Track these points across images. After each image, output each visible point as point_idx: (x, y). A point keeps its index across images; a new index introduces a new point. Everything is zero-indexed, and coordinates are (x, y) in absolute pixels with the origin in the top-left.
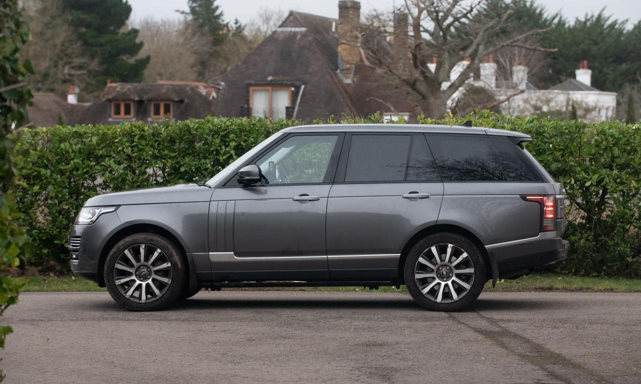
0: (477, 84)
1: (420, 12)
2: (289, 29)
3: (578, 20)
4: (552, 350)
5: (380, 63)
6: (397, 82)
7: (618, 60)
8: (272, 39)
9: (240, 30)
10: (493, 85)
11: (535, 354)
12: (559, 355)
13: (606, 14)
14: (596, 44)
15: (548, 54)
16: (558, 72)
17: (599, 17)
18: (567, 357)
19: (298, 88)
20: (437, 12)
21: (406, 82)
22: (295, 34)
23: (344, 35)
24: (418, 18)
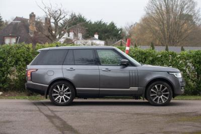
1: (51, 17)
3: (95, 22)
7: (106, 33)
8: (11, 24)
10: (73, 38)
13: (102, 21)
15: (87, 30)
16: (90, 35)
19: (18, 38)
20: (55, 17)
21: (47, 36)
22: (17, 23)
23: (31, 23)
24: (50, 19)
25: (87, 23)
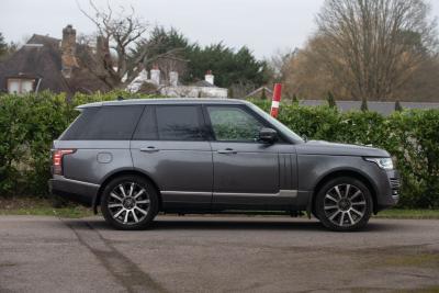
0: (149, 81)
1: (109, 35)
2: (32, 45)
3: (207, 48)
5: (85, 66)
6: (94, 77)
7: (230, 70)
8: (23, 50)
10: (158, 81)
13: (222, 45)
14: (217, 60)
17: (219, 46)
19: (37, 80)
20: (119, 36)
21: (100, 77)
22: (36, 48)
23: (65, 49)
25: (190, 48)
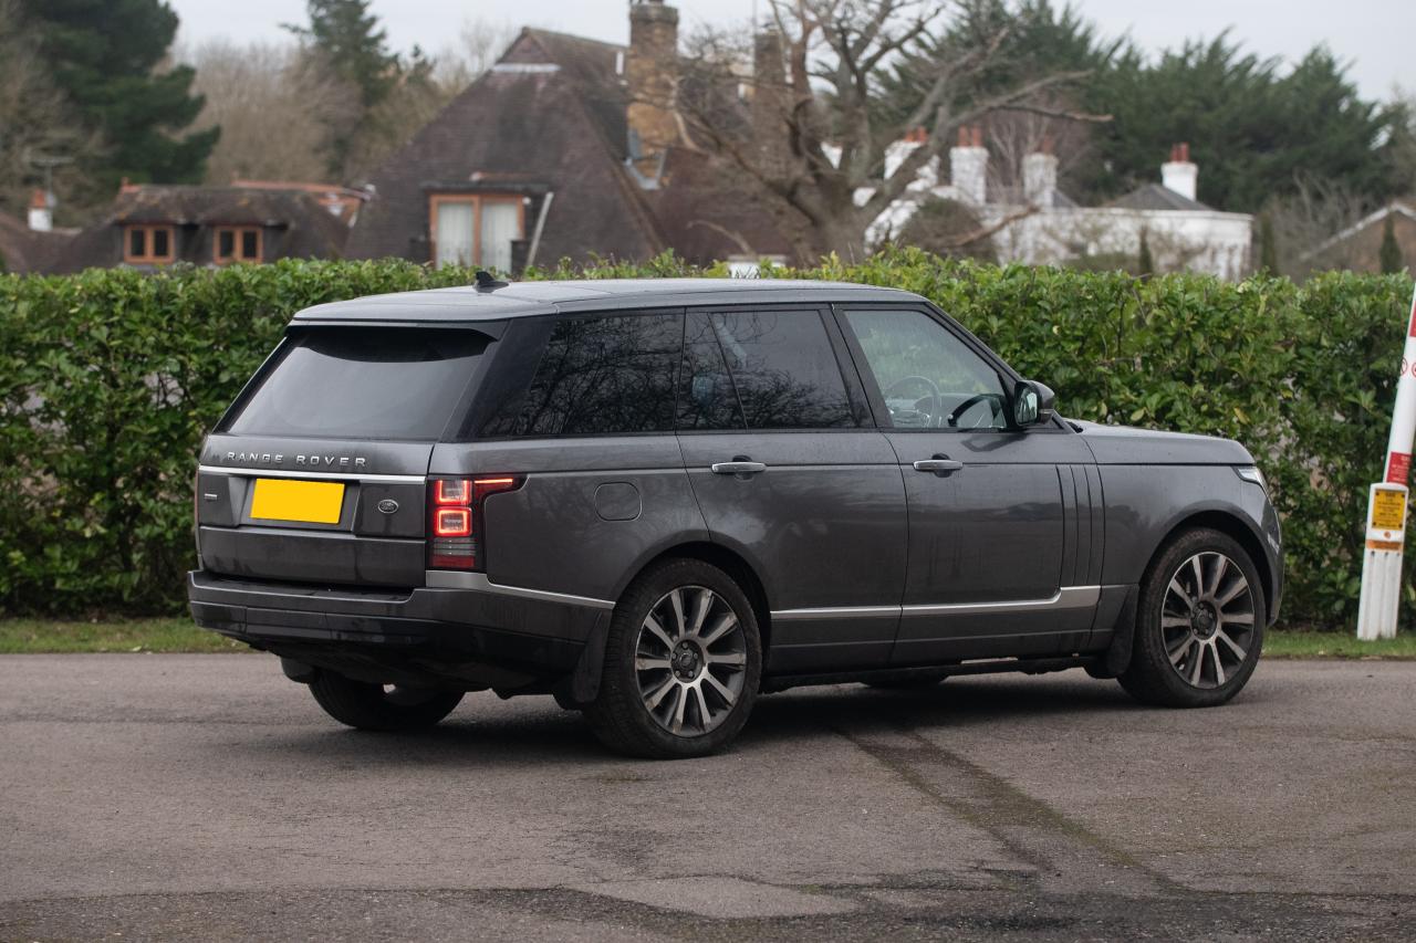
0: (943, 193)
1: (807, 31)
2: (518, 68)
3: (1167, 57)
4: (1026, 792)
5: (719, 146)
6: (755, 186)
7: (1261, 143)
8: (482, 87)
9: (423, 68)
10: (980, 196)
11: (986, 802)
12: (1038, 803)
13: (1229, 43)
14: (1209, 107)
15: (1100, 129)
16: (1122, 169)
17: (1216, 48)
18: (1056, 809)
19: (538, 200)
20: (844, 32)
21: (776, 188)
22: (533, 78)
23: (640, 83)
24: (803, 44)
25: (1100, 62)
